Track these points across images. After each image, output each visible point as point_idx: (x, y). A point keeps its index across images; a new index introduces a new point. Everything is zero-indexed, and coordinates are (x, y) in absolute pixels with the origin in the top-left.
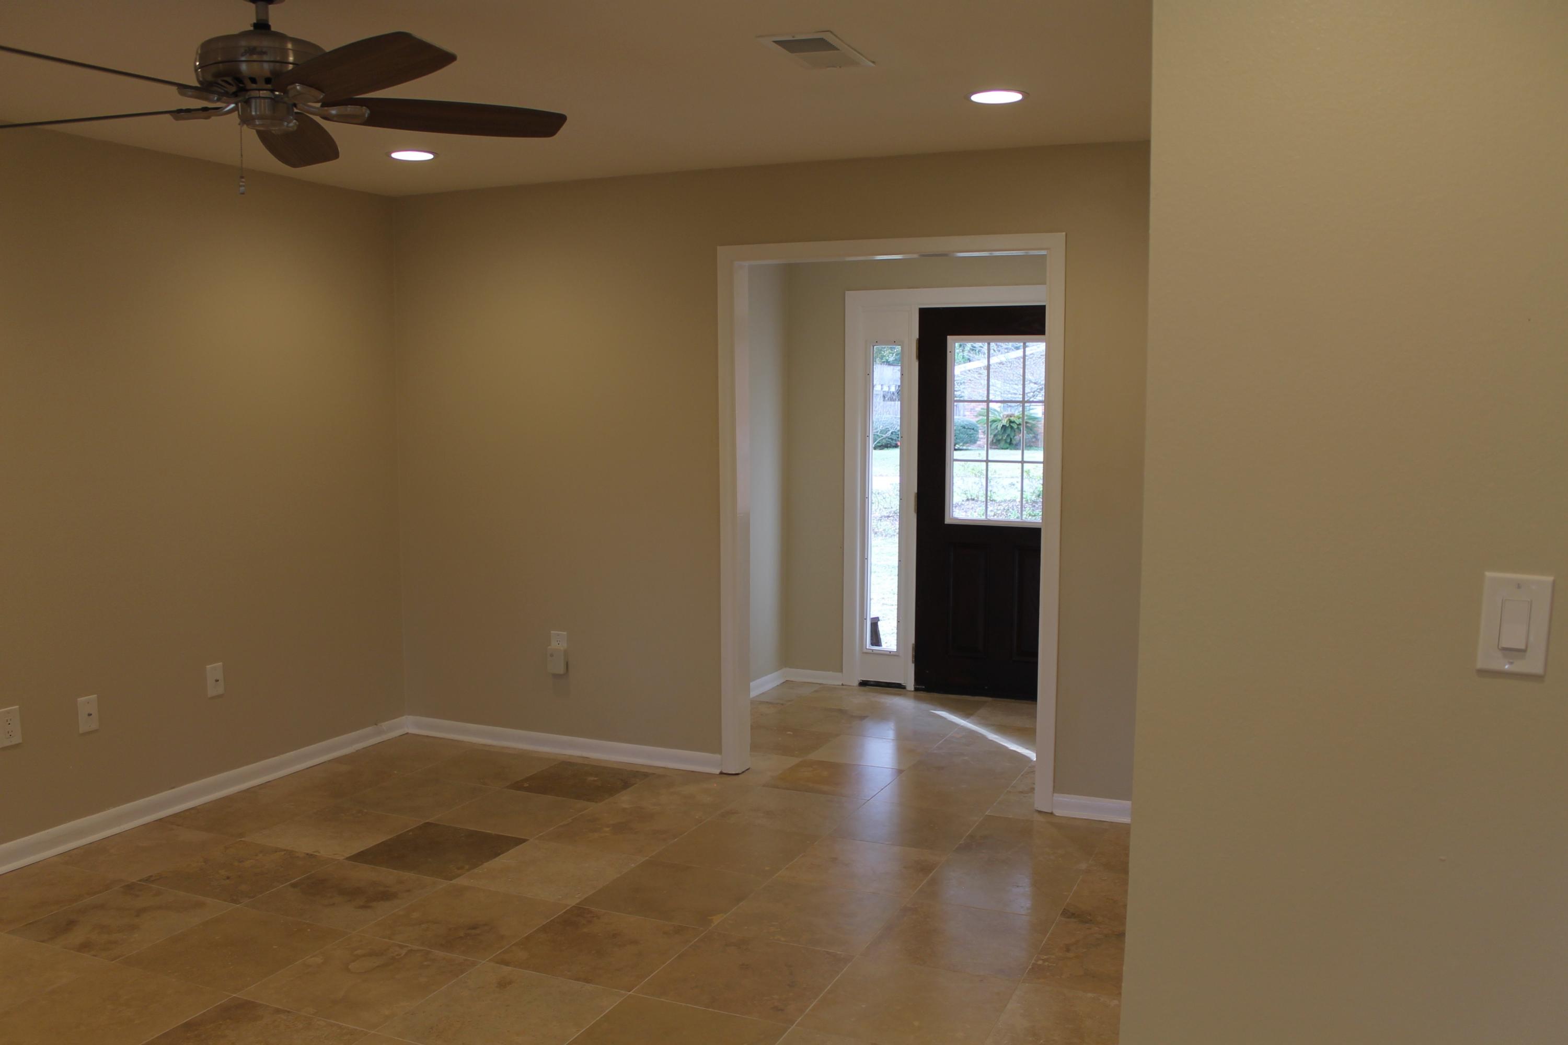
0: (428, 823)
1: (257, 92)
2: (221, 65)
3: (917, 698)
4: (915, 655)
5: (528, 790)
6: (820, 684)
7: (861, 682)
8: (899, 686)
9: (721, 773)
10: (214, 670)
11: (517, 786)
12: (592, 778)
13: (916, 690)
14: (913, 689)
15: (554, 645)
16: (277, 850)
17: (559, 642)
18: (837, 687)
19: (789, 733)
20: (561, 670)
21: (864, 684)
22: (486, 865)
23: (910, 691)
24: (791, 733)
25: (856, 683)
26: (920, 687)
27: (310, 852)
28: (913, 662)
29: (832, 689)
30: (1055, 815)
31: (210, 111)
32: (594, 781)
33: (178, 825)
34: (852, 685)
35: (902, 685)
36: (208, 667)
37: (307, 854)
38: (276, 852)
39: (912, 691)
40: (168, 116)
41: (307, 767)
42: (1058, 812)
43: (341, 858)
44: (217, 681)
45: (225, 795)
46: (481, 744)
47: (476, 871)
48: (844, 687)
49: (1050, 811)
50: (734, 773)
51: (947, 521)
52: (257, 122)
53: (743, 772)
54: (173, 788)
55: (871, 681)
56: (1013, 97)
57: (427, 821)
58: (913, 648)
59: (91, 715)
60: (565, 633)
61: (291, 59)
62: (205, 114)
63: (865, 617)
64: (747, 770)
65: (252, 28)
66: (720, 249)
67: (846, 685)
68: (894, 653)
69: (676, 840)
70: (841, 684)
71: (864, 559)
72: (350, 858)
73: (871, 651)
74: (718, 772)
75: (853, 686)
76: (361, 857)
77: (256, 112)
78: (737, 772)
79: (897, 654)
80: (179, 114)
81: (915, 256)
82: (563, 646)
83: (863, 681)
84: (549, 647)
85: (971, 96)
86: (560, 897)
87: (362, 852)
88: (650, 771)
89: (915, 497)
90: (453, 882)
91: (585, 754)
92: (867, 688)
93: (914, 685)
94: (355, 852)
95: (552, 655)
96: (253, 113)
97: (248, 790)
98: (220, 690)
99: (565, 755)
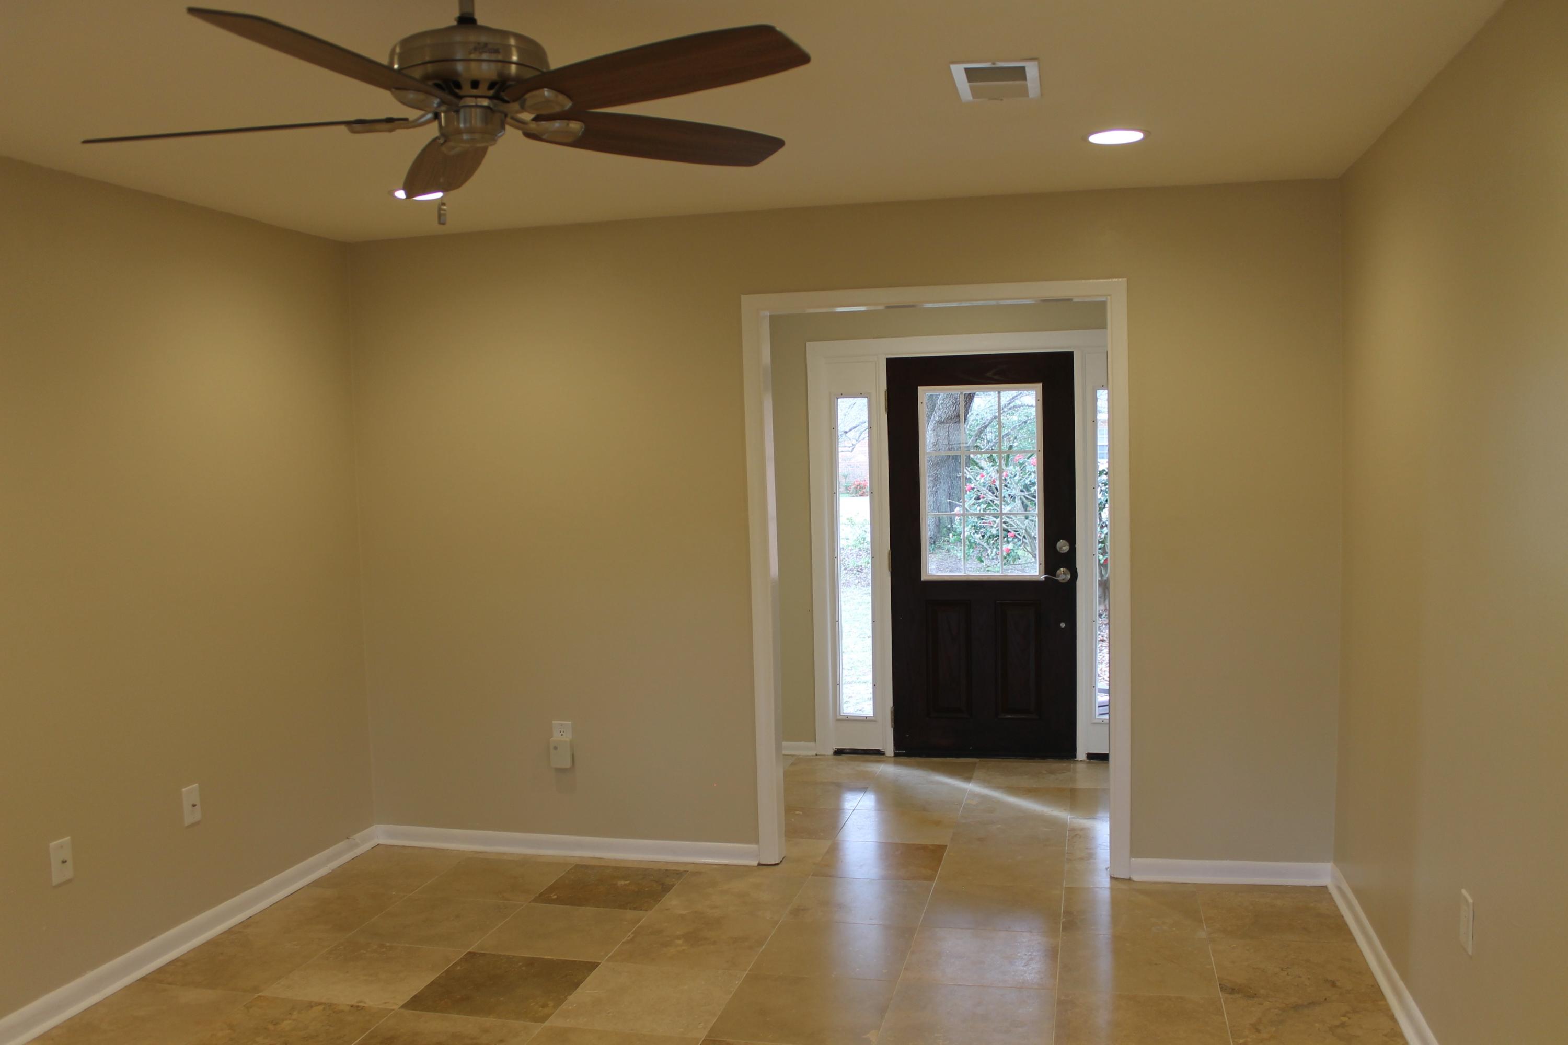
0: (470, 953)
1: (473, 99)
2: (429, 65)
3: (896, 763)
4: (894, 720)
5: (560, 901)
6: (793, 756)
7: (835, 751)
8: (878, 753)
9: (759, 865)
10: (190, 792)
11: (544, 898)
12: (623, 882)
13: (896, 755)
14: (892, 754)
15: (557, 736)
16: (311, 1005)
17: (562, 733)
18: (812, 757)
19: (797, 812)
20: (568, 765)
21: (839, 752)
22: (571, 998)
23: (890, 757)
24: (801, 813)
25: (831, 752)
26: (900, 752)
27: (353, 1003)
28: (892, 727)
29: (808, 760)
30: (1134, 881)
31: (397, 122)
32: (625, 884)
33: (170, 984)
34: (826, 754)
35: (881, 751)
36: (184, 790)
37: (352, 1006)
38: (312, 1007)
39: (892, 757)
40: (343, 128)
41: (286, 896)
42: (1136, 878)
43: (396, 1007)
44: (194, 806)
45: (208, 939)
46: (472, 852)
47: (564, 1006)
48: (817, 757)
49: (1127, 877)
50: (774, 863)
51: (924, 578)
52: (465, 137)
53: (781, 861)
54: (152, 938)
55: (847, 749)
56: (1134, 136)
57: (468, 951)
58: (892, 712)
59: (66, 861)
60: (570, 722)
61: (515, 58)
62: (389, 126)
63: (838, 683)
64: (783, 858)
65: (455, 23)
66: (743, 297)
67: (819, 755)
68: (871, 719)
69: (764, 947)
70: (815, 754)
71: (835, 621)
72: (406, 1006)
73: (846, 718)
74: (755, 863)
75: (828, 755)
76: (416, 1003)
77: (465, 123)
78: (777, 862)
79: (874, 719)
80: (361, 125)
81: (881, 308)
82: (568, 737)
83: (837, 749)
84: (552, 739)
85: (1089, 136)
86: (682, 1030)
87: (415, 997)
88: (681, 869)
89: (889, 554)
90: (547, 1024)
91: (598, 854)
92: (843, 757)
93: (894, 751)
94: (407, 998)
95: (555, 748)
96: (462, 126)
97: (229, 931)
98: (197, 816)
99: (574, 857)
